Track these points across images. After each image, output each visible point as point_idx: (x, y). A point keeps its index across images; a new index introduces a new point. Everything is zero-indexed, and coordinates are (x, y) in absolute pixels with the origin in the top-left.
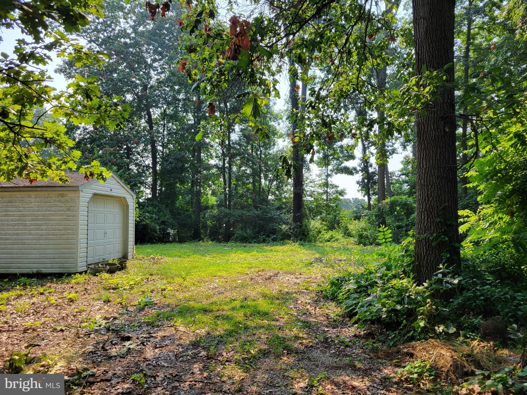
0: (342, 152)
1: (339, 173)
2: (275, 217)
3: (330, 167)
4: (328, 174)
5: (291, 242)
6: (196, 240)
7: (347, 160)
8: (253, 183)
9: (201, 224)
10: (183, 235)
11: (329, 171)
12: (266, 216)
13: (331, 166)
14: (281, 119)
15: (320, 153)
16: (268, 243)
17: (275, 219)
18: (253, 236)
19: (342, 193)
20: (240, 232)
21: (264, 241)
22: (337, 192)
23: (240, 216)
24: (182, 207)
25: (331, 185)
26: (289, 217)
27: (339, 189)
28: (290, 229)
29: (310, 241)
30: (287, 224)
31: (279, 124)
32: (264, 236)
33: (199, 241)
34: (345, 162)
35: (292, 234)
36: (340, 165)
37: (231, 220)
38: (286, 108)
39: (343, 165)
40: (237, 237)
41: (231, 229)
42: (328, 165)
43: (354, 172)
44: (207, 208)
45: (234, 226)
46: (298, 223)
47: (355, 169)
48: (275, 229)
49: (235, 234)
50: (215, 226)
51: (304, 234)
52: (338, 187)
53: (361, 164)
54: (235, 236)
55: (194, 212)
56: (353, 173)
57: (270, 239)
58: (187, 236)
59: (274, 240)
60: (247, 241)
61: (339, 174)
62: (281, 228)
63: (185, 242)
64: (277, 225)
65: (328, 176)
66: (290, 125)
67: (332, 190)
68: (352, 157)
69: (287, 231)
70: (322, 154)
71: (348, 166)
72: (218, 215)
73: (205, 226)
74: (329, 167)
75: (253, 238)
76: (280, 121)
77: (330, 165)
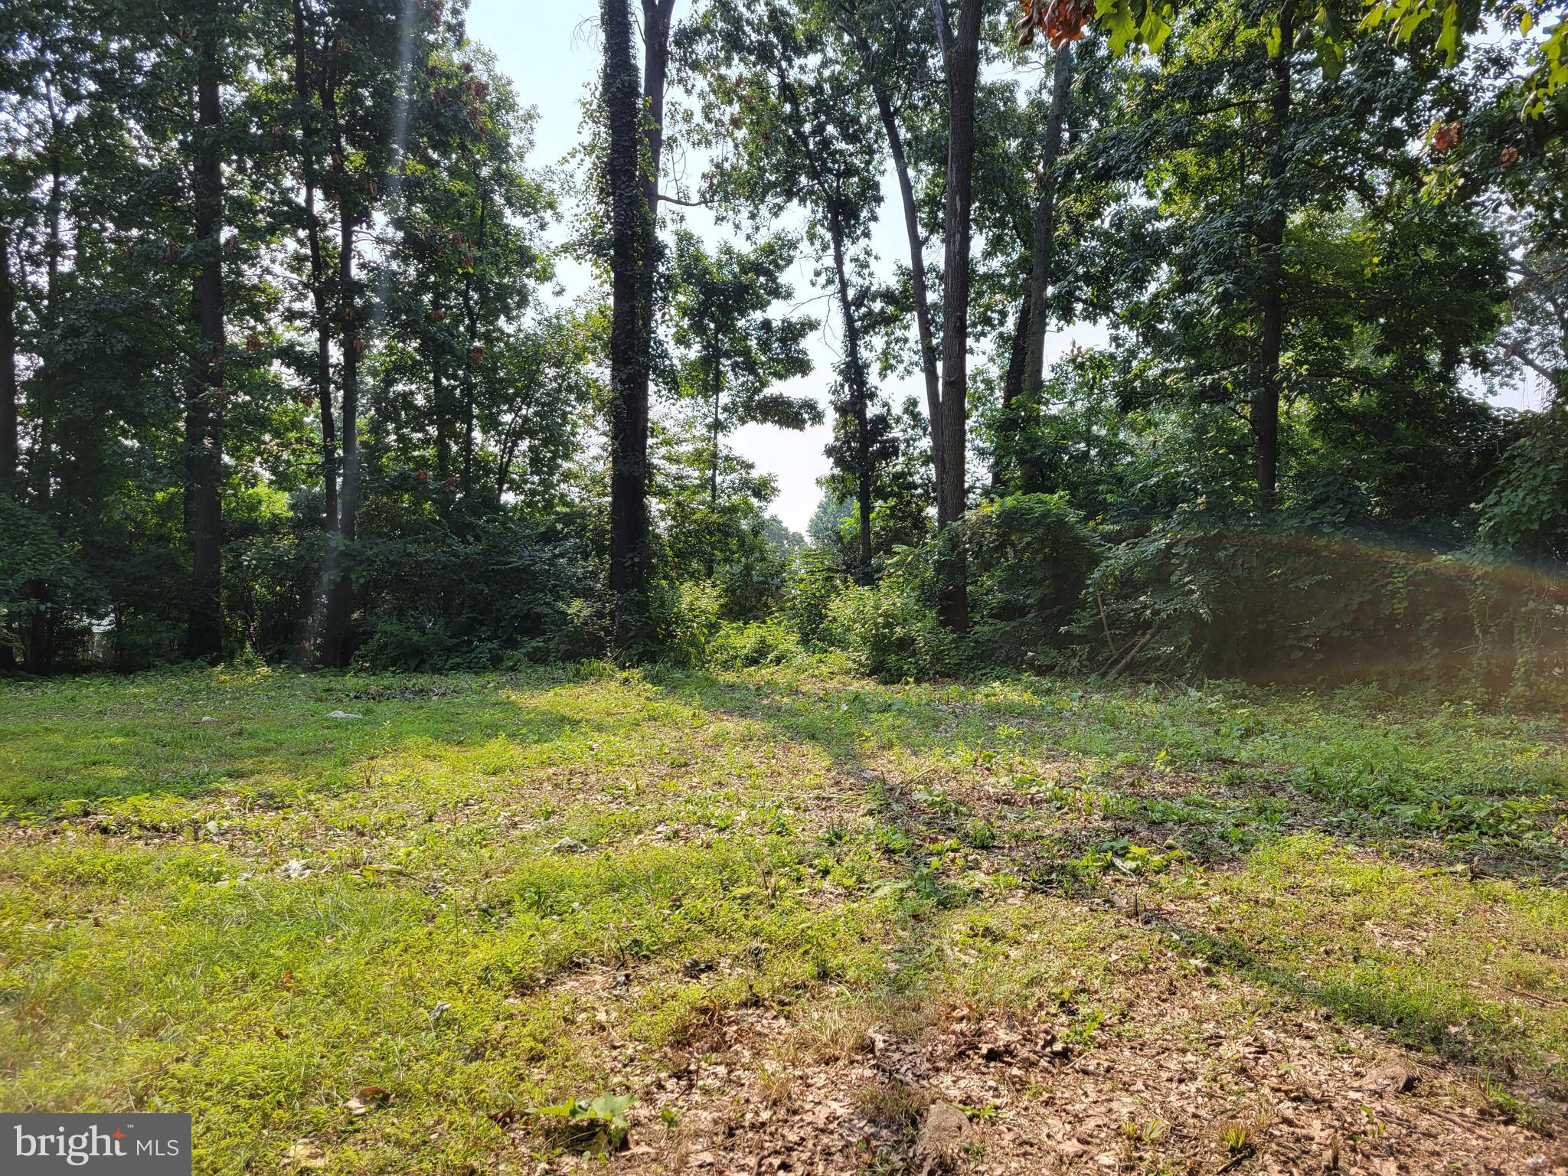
0: (765, 346)
1: (754, 418)
2: (537, 567)
3: (724, 398)
4: (717, 419)
5: (607, 665)
6: (199, 662)
7: (780, 376)
8: (441, 443)
9: (225, 593)
10: (139, 639)
11: (720, 410)
12: (498, 563)
13: (726, 392)
14: (551, 206)
15: (688, 346)
16: (513, 669)
17: (534, 575)
18: (450, 642)
19: (763, 489)
20: (394, 627)
21: (495, 663)
22: (745, 484)
23: (393, 564)
24: (138, 525)
25: (727, 458)
26: (595, 567)
27: (755, 474)
28: (600, 615)
29: (682, 663)
30: (587, 594)
31: (542, 227)
32: (495, 645)
33: (213, 663)
34: (774, 381)
35: (608, 632)
36: (757, 391)
37: (353, 577)
38: (586, 138)
39: (767, 392)
40: (382, 648)
41: (355, 616)
42: (717, 388)
43: (806, 416)
44: (250, 528)
45: (364, 601)
46: (633, 593)
47: (810, 406)
48: (539, 616)
49: (371, 634)
50: (285, 600)
51: (652, 636)
52: (751, 466)
53: (842, 386)
54: (373, 644)
55: (192, 545)
56: (804, 421)
57: (519, 654)
58: (158, 645)
59: (538, 658)
60: (423, 662)
61: (752, 425)
62: (564, 614)
63: (147, 667)
64: (549, 599)
65: (717, 426)
66: (601, 209)
67: (728, 478)
68: (800, 366)
69: (585, 624)
70: (697, 347)
71: (785, 395)
72: (299, 558)
73: (243, 603)
74: (721, 395)
75: (449, 651)
76: (548, 215)
77: (722, 390)
